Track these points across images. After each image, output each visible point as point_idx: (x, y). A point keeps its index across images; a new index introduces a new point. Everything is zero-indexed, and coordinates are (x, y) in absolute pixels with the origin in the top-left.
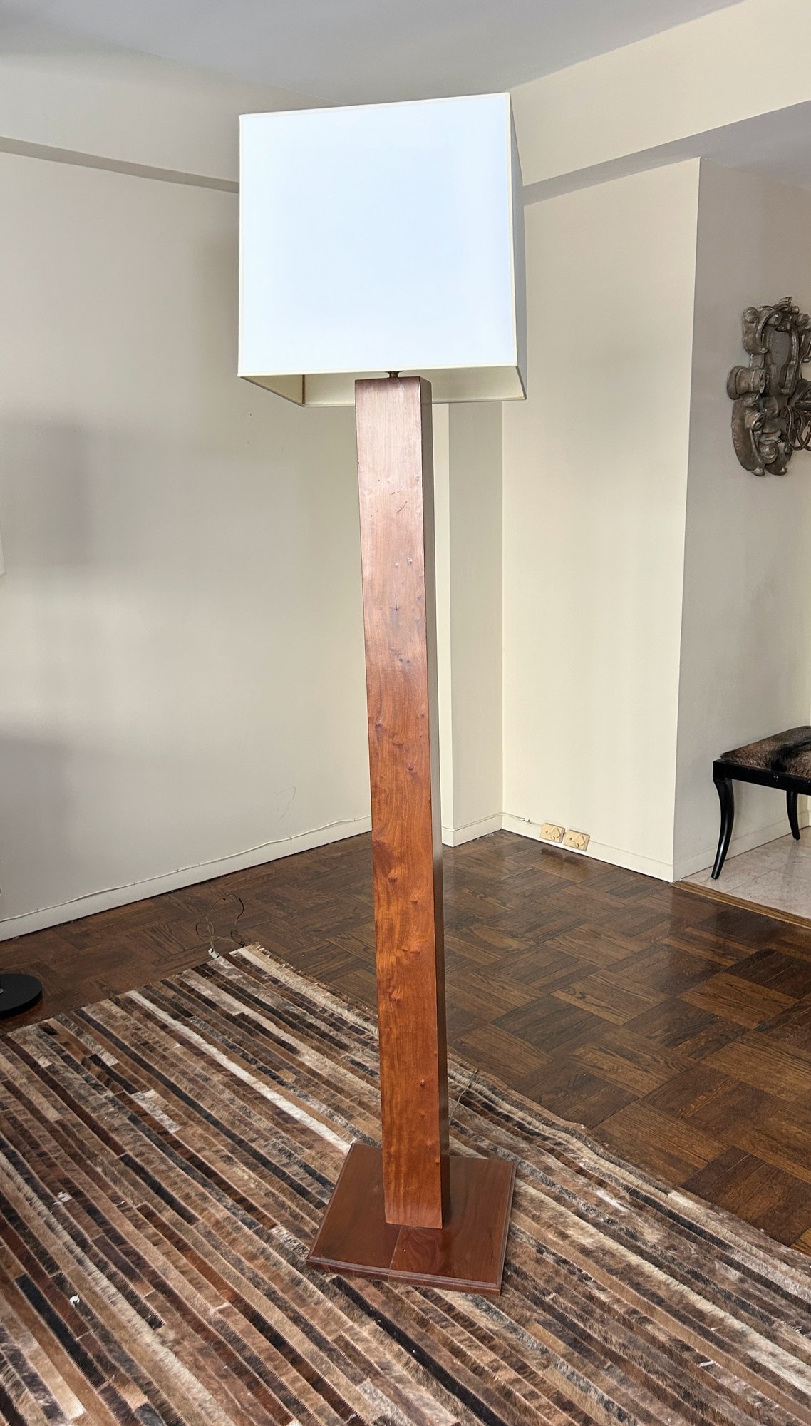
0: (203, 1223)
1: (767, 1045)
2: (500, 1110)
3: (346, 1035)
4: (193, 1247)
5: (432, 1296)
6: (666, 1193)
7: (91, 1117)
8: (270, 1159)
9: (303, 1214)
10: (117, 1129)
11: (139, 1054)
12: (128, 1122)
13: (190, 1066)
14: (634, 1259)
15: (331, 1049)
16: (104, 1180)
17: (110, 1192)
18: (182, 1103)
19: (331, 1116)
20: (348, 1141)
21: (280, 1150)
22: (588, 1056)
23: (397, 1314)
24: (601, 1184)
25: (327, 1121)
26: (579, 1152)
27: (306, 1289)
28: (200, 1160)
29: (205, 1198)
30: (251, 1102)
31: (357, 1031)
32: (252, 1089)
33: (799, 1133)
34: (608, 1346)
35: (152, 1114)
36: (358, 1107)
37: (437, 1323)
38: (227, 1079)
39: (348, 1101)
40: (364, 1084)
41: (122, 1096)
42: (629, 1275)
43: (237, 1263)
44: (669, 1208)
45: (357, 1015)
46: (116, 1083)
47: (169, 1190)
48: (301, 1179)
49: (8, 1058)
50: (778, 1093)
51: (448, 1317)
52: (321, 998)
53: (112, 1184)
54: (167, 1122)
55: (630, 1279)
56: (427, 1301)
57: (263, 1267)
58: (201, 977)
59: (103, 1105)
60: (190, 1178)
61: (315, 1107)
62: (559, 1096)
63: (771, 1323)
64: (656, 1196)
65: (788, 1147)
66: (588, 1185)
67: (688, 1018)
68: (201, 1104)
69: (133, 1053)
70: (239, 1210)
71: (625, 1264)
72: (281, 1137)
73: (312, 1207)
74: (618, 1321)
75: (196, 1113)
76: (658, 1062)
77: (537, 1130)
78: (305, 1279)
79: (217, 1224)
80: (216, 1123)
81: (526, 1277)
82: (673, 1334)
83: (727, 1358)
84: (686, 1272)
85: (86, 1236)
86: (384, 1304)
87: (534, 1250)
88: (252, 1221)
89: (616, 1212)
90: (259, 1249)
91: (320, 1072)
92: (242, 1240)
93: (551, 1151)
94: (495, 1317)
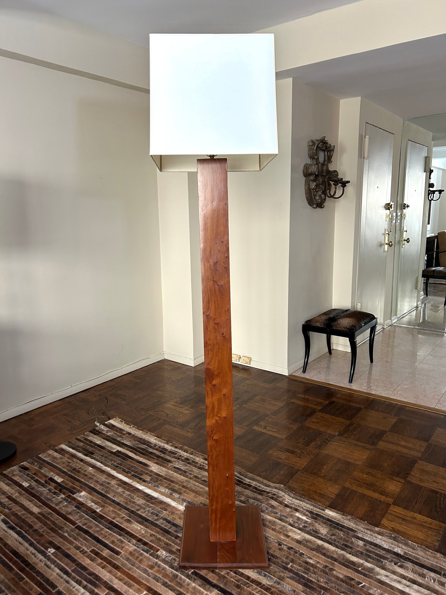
0: (124, 554)
1: (344, 441)
2: (245, 482)
3: (168, 455)
4: (122, 567)
5: (239, 573)
6: (324, 511)
7: (56, 509)
8: (148, 518)
9: (170, 543)
10: (70, 513)
11: (73, 475)
12: (75, 509)
13: (99, 478)
14: (320, 542)
15: (163, 463)
16: (70, 540)
17: (74, 545)
18: (100, 496)
19: (171, 494)
20: (182, 505)
21: (152, 513)
22: (275, 454)
23: (225, 584)
24: (297, 510)
25: (170, 496)
26: (284, 497)
27: (181, 579)
28: (115, 523)
29: (122, 542)
30: (133, 491)
31: (173, 453)
32: (131, 485)
33: (368, 477)
34: (320, 584)
35: (86, 503)
36: (183, 488)
37: (245, 585)
38: (118, 482)
39: (177, 486)
40: (182, 477)
41: (69, 496)
42: (319, 549)
43: (145, 571)
44: (327, 517)
45: (171, 446)
46: (65, 490)
47: (103, 540)
48: (165, 526)
49: (6, 484)
50: (354, 461)
51: (249, 582)
52: (153, 440)
53: (74, 541)
54: (94, 506)
55: (320, 552)
56: (237, 576)
57: (158, 571)
58: (94, 435)
59: (61, 502)
60: (112, 532)
61: (163, 491)
62: (268, 473)
63: (382, 562)
64: (320, 513)
65: (365, 484)
66: (291, 512)
67: (310, 433)
68: (109, 496)
69: (70, 474)
70: (140, 545)
71: (317, 545)
72: (151, 507)
73: (174, 539)
74: (321, 571)
75: (107, 500)
76: (304, 453)
77: (263, 489)
78: (179, 574)
79: (131, 553)
80: (118, 504)
81: (277, 558)
82: (345, 574)
83: (369, 581)
84: (342, 545)
85: (68, 569)
86: (218, 580)
87: (277, 544)
88: (147, 549)
89: (306, 522)
90: (154, 563)
91: (161, 474)
92: (145, 560)
93: (272, 498)
94: (269, 579)
